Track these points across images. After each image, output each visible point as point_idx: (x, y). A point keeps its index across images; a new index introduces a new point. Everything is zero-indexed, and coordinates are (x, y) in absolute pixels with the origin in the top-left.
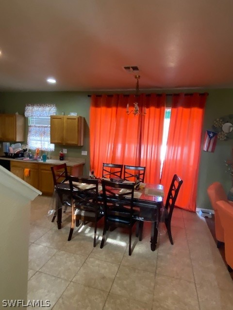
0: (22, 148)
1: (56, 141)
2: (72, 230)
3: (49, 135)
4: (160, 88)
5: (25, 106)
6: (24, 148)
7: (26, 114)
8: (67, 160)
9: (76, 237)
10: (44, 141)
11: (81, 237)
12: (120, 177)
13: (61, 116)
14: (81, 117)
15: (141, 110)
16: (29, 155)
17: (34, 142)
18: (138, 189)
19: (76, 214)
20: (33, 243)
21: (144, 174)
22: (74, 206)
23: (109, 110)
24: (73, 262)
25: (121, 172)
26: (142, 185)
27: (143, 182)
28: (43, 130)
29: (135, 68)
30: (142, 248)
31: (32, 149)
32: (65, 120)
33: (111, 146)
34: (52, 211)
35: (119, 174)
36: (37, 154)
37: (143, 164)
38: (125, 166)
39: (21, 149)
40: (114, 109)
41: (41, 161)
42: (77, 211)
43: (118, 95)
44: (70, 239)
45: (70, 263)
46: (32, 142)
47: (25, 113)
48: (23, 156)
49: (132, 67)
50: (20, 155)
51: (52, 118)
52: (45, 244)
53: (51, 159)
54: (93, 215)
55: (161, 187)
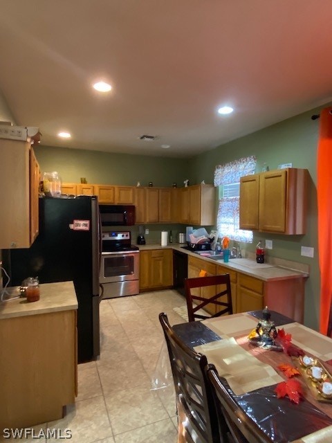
0: (206, 235)
1: (247, 225)
5: (215, 170)
6: (211, 236)
13: (257, 175)
16: (217, 248)
32: (262, 181)
39: (205, 238)
46: (223, 225)
47: (215, 180)
48: (208, 248)
50: (203, 247)
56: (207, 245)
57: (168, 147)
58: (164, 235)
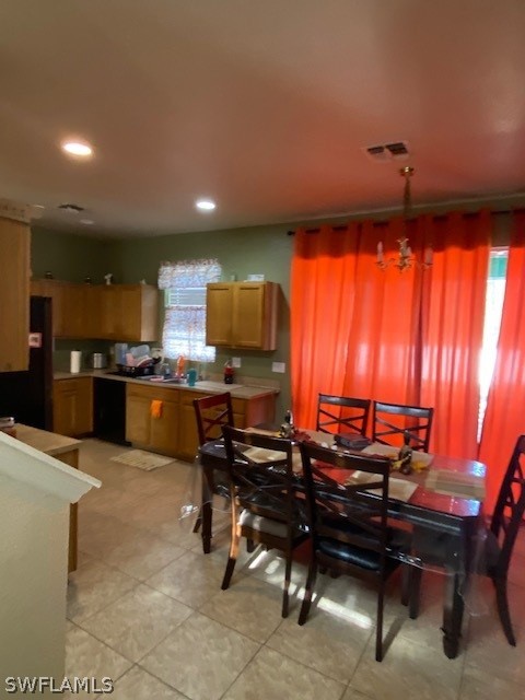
0: (150, 354)
1: (217, 341)
2: (231, 563)
3: (204, 326)
4: (474, 196)
5: (159, 266)
6: (156, 355)
7: (162, 283)
8: (242, 383)
9: (243, 583)
10: (195, 340)
11: (254, 584)
12: (363, 432)
13: (229, 284)
14: (271, 283)
15: (421, 258)
16: (165, 371)
17: (176, 342)
18: (407, 470)
19: (241, 522)
20: (143, 582)
21: (428, 427)
22: (238, 503)
23: (339, 261)
24: (225, 655)
25: (365, 417)
26: (420, 458)
27: (426, 451)
28: (193, 315)
29: (398, 149)
30: (416, 642)
31: (171, 357)
32: (236, 292)
33: (343, 352)
34: (189, 508)
35: (359, 424)
36: (181, 368)
37: (427, 400)
38: (375, 402)
39: (148, 358)
40: (350, 259)
41: (185, 385)
42: (243, 516)
43: (360, 227)
44: (226, 585)
45: (214, 654)
46: (172, 341)
47: (160, 281)
48: (152, 372)
49: (388, 147)
50: (146, 370)
51: (211, 288)
52: (167, 590)
53: (207, 379)
54: (281, 531)
55: (479, 469)
56: (150, 368)
57: (90, 222)
58: (75, 356)
